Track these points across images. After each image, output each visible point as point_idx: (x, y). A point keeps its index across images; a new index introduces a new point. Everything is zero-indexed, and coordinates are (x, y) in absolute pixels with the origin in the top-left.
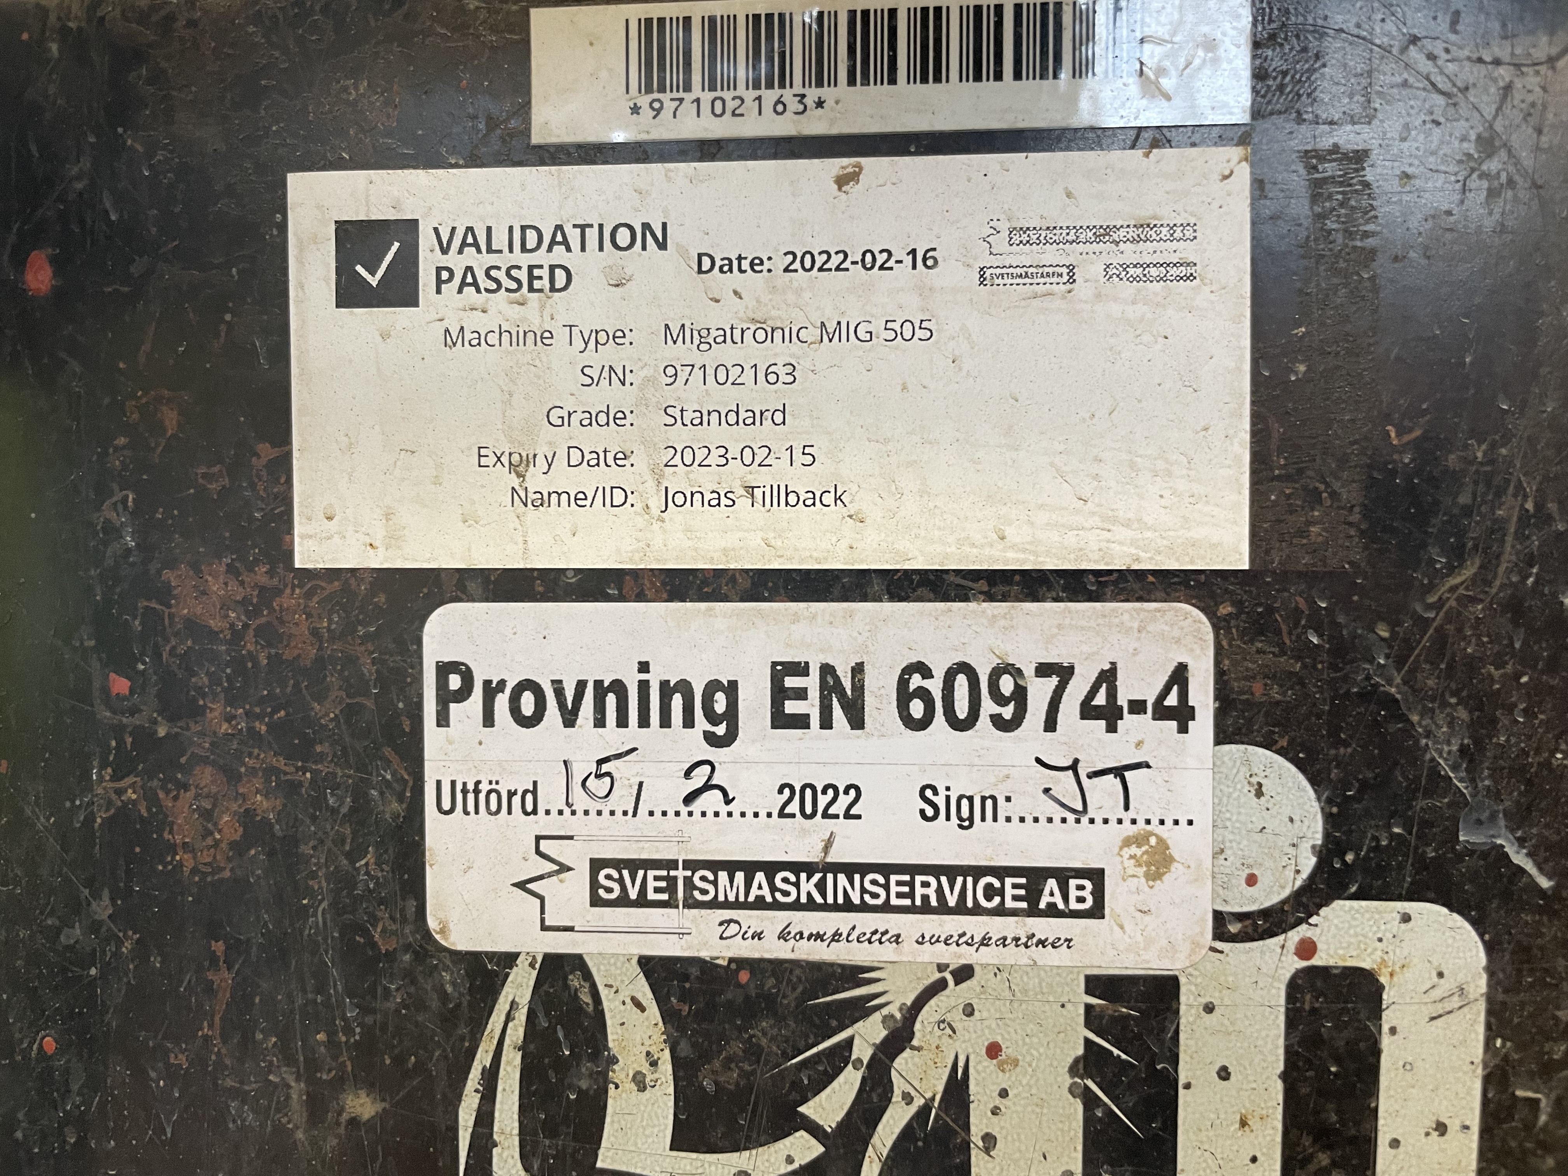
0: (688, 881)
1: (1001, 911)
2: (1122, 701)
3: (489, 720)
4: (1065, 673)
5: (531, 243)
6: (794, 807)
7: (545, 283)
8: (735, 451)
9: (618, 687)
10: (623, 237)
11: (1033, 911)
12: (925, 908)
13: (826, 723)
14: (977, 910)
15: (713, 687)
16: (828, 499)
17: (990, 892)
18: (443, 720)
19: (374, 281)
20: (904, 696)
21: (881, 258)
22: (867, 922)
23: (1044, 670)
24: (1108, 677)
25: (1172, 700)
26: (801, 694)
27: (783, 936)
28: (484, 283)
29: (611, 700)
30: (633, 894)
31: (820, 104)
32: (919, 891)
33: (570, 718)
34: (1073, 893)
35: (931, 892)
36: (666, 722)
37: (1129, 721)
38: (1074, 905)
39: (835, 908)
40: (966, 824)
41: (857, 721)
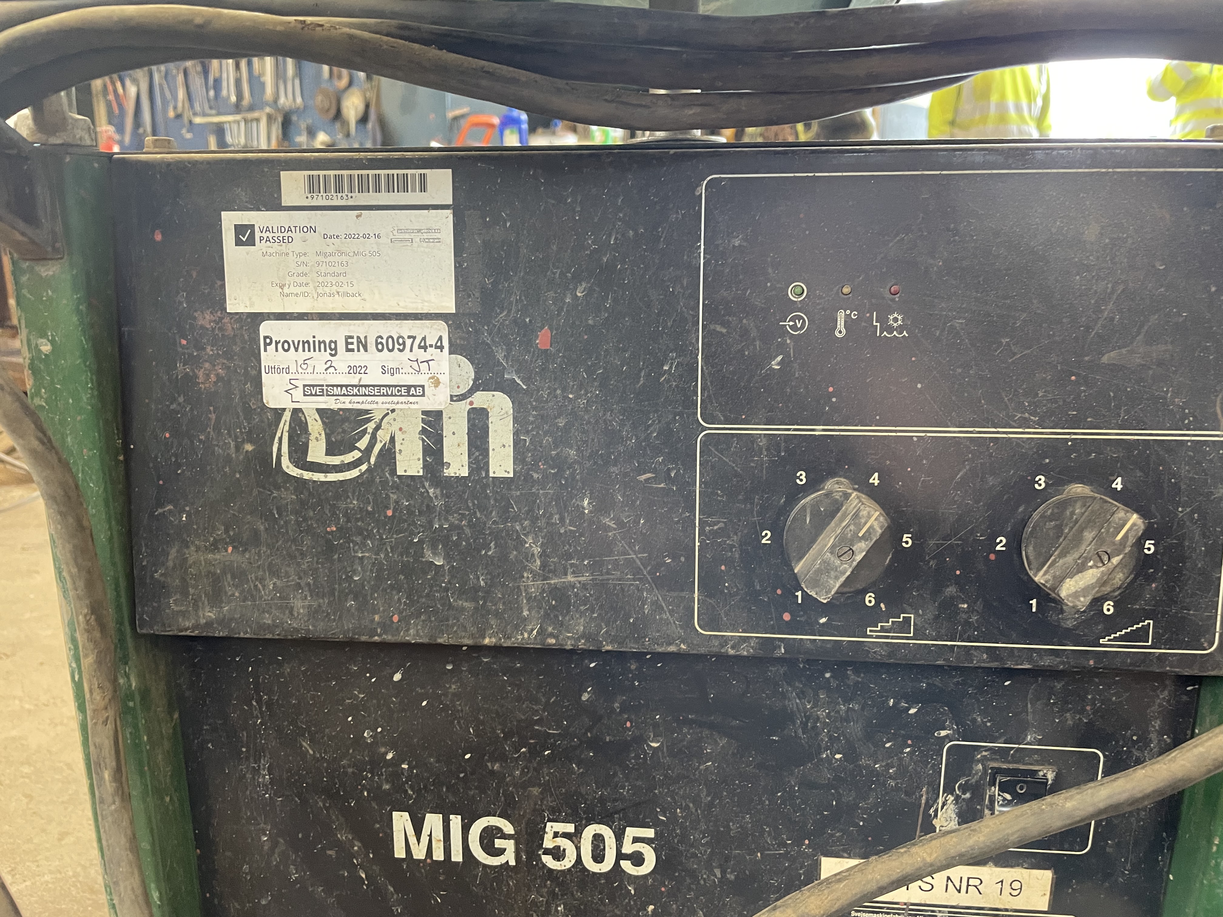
0: (327, 390)
1: (401, 395)
2: (427, 345)
3: (277, 350)
4: (414, 338)
5: (283, 231)
6: (351, 371)
7: (286, 241)
8: (334, 283)
9: (308, 342)
10: (305, 229)
11: (409, 395)
12: (383, 395)
13: (359, 350)
14: (396, 395)
15: (331, 342)
16: (357, 295)
17: (398, 391)
18: (265, 350)
19: (244, 240)
20: (377, 344)
21: (367, 236)
22: (370, 399)
23: (409, 337)
24: (424, 339)
25: (439, 344)
26: (352, 343)
27: (350, 403)
28: (272, 241)
29: (306, 345)
30: (314, 393)
31: (352, 197)
32: (382, 391)
33: (296, 350)
34: (418, 391)
35: (385, 391)
36: (320, 351)
37: (429, 349)
38: (418, 394)
39: (362, 395)
40: (393, 374)
41: (366, 350)
